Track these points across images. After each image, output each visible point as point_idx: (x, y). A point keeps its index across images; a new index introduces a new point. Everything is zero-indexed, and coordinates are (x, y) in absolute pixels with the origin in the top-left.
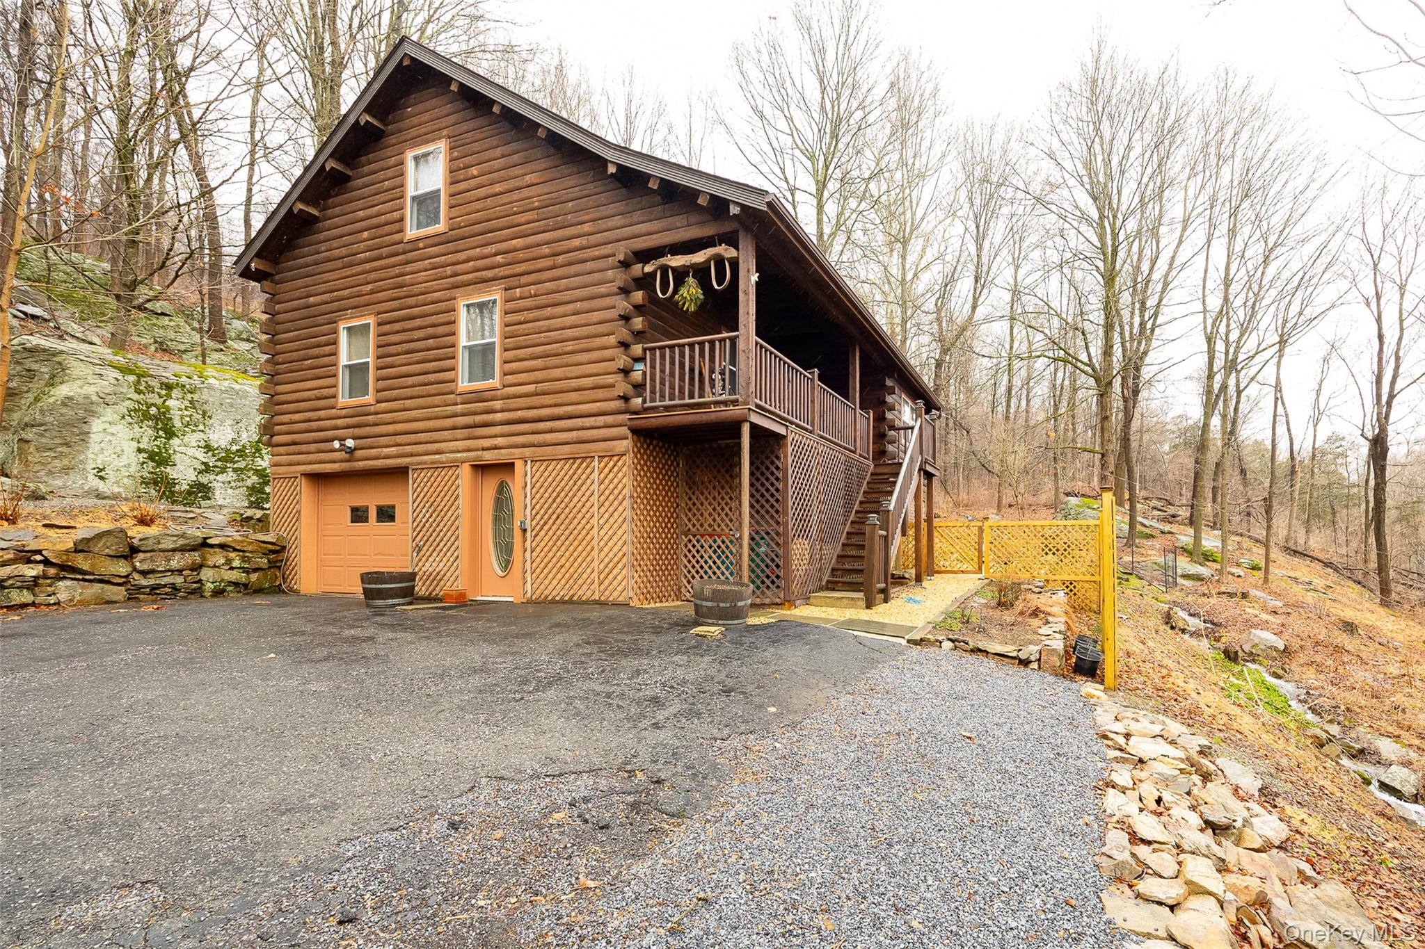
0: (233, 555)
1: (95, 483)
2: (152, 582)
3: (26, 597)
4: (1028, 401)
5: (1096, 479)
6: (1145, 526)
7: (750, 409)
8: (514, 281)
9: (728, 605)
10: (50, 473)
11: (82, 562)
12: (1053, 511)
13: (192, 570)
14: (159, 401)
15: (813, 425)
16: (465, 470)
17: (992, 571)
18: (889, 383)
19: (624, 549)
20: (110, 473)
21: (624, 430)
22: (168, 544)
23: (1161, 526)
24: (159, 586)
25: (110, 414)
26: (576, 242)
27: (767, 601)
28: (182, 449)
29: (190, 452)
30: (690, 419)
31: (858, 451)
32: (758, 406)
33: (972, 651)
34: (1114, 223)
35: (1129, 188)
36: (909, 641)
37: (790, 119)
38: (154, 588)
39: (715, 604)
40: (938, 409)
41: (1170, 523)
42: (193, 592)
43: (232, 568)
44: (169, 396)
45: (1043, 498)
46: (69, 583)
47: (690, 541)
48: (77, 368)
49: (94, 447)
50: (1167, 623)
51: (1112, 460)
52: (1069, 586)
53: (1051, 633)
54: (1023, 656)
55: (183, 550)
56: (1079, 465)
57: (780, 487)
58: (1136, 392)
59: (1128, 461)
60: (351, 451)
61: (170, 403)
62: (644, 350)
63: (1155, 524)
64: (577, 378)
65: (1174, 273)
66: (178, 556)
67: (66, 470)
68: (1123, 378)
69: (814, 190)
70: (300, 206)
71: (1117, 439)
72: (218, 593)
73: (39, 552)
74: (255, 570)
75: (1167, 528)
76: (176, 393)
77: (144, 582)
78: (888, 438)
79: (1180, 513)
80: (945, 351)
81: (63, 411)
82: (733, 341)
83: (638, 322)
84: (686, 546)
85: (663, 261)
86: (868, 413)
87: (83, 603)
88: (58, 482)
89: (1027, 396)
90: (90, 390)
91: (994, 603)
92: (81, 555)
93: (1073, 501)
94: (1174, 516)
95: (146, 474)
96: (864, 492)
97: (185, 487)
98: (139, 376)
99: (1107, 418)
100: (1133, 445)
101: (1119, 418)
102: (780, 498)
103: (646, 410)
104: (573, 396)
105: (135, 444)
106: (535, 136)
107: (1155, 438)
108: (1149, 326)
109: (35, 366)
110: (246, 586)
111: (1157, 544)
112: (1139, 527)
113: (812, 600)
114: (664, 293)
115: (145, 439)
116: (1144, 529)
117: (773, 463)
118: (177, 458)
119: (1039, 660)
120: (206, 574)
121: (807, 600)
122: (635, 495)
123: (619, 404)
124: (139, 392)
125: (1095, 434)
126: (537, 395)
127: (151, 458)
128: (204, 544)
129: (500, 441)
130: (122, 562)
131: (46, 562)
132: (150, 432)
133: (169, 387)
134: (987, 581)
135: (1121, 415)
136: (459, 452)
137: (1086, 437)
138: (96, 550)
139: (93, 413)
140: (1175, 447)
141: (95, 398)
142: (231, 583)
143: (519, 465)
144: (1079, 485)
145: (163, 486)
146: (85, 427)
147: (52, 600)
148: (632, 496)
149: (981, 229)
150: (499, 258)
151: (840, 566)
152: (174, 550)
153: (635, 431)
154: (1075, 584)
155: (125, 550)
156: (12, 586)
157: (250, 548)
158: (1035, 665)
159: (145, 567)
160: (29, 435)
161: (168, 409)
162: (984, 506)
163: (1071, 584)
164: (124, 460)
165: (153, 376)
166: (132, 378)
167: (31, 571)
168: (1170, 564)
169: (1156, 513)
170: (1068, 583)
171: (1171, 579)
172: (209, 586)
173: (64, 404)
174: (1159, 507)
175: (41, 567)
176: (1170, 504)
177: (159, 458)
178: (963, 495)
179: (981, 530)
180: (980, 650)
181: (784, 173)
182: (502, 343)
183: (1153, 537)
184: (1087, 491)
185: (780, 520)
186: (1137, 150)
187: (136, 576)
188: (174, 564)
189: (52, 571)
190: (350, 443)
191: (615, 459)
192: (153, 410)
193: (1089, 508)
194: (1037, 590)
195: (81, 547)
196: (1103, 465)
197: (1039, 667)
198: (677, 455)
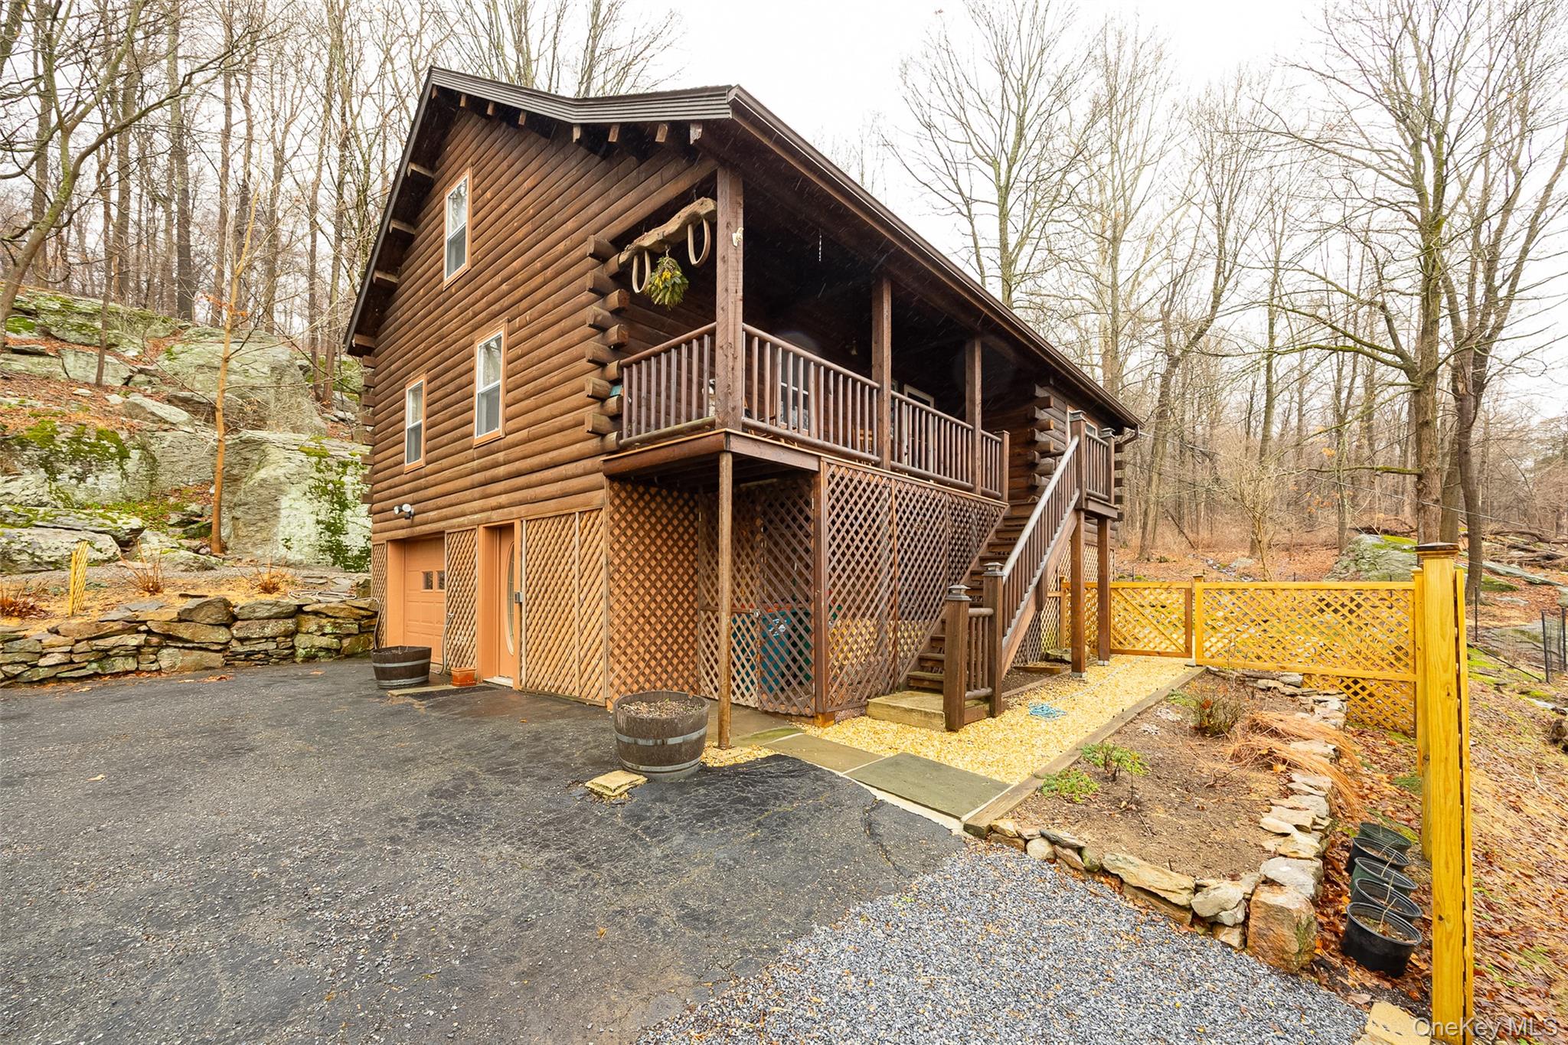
0: (324, 621)
1: (283, 551)
2: (247, 649)
3: (131, 664)
4: (1301, 416)
5: (1407, 509)
6: (1498, 574)
7: (728, 434)
8: (514, 310)
9: (651, 743)
10: (254, 545)
11: (183, 631)
12: (1336, 552)
13: (286, 636)
14: (336, 478)
15: (880, 453)
16: (480, 534)
17: (1208, 654)
18: (1040, 392)
19: (601, 634)
20: (294, 543)
21: (600, 477)
22: (263, 612)
23: (1528, 573)
24: (254, 653)
25: (295, 492)
26: (561, 247)
27: (793, 711)
28: (354, 519)
29: (361, 521)
30: (663, 454)
31: (979, 488)
32: (746, 427)
33: (1088, 870)
34: (1439, 147)
35: (1465, 98)
36: (967, 828)
37: (965, 125)
38: (248, 655)
39: (631, 740)
40: (1134, 427)
41: (1543, 567)
42: (285, 658)
43: (324, 635)
44: (344, 473)
45: (1323, 535)
46: (171, 651)
47: (709, 619)
48: (275, 454)
49: (283, 521)
50: (1555, 742)
51: (1436, 484)
52: (1353, 687)
53: (1289, 828)
54: (1203, 905)
55: (277, 617)
56: (1377, 491)
57: (811, 545)
58: (1480, 386)
59: (1466, 482)
60: (410, 516)
61: (345, 479)
62: (620, 368)
63: (1514, 569)
64: (562, 415)
65: (1550, 212)
66: (273, 623)
67: (265, 541)
68: (1454, 369)
69: (995, 199)
70: (377, 275)
71: (1444, 455)
72: (310, 658)
73: (144, 622)
74: (348, 635)
75: (1539, 576)
76: (350, 470)
77: (240, 649)
78: (1040, 468)
79: (1560, 552)
80: (1174, 362)
81: (260, 491)
82: (712, 333)
83: (614, 333)
84: (705, 625)
85: (638, 242)
86: (1001, 435)
87: (183, 669)
88: (260, 552)
89: (1300, 410)
90: (280, 472)
91: (1192, 722)
92: (183, 624)
93: (1368, 539)
94: (1548, 558)
95: (323, 543)
96: (989, 545)
97: (356, 553)
98: (321, 457)
99: (1427, 423)
100: (1474, 460)
101: (1448, 425)
102: (810, 562)
103: (624, 448)
104: (557, 439)
105: (314, 517)
106: (516, 125)
107: (1509, 448)
108: (1503, 293)
109: (248, 455)
110: (338, 651)
111: (1519, 599)
112: (1486, 576)
113: (871, 710)
114: (640, 287)
115: (323, 512)
116: (1495, 578)
117: (801, 511)
118: (349, 527)
119: (1245, 924)
120: (301, 641)
121: (861, 709)
122: (617, 561)
123: (594, 443)
124: (319, 471)
125: (1406, 452)
126: (530, 440)
127: (328, 528)
128: (299, 610)
129: (503, 499)
130: (223, 630)
131: (149, 632)
132: (327, 505)
133: (345, 465)
134: (1199, 670)
135: (1451, 420)
136: (476, 513)
137: (1387, 453)
138: (198, 619)
139: (281, 492)
140: (1547, 461)
141: (282, 479)
142: (321, 649)
143: (517, 524)
144: (1379, 518)
145: (337, 552)
146: (276, 505)
147: (154, 667)
148: (609, 563)
149: (1224, 207)
150: (504, 287)
151: (930, 655)
152: (269, 618)
153: (612, 477)
154: (1362, 683)
155: (222, 617)
156: (116, 655)
157: (342, 614)
158: (1234, 938)
159: (241, 634)
160: (238, 513)
161: (343, 485)
162: (1232, 546)
163: (1356, 682)
164: (306, 531)
165: (332, 456)
166: (315, 459)
167: (133, 640)
168: (1555, 633)
169: (1515, 553)
170: (1349, 682)
171: (1555, 658)
172: (301, 652)
173: (261, 486)
174: (1521, 545)
175: (144, 636)
176: (1541, 540)
177: (334, 528)
178: (1204, 534)
179: (1189, 594)
180: (1104, 872)
181: (957, 184)
182: (506, 385)
183: (1512, 589)
184: (1393, 526)
185: (811, 595)
186: (1478, 37)
187: (234, 643)
188: (268, 632)
189: (155, 640)
190: (407, 508)
191: (594, 514)
192: (330, 487)
193: (1395, 548)
194: (1290, 690)
195: (183, 618)
196: (1419, 491)
197: (1245, 942)
198: (696, 505)
